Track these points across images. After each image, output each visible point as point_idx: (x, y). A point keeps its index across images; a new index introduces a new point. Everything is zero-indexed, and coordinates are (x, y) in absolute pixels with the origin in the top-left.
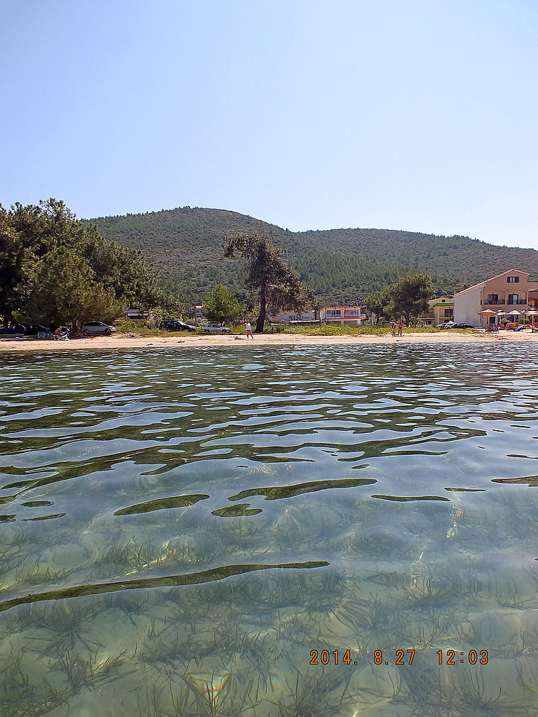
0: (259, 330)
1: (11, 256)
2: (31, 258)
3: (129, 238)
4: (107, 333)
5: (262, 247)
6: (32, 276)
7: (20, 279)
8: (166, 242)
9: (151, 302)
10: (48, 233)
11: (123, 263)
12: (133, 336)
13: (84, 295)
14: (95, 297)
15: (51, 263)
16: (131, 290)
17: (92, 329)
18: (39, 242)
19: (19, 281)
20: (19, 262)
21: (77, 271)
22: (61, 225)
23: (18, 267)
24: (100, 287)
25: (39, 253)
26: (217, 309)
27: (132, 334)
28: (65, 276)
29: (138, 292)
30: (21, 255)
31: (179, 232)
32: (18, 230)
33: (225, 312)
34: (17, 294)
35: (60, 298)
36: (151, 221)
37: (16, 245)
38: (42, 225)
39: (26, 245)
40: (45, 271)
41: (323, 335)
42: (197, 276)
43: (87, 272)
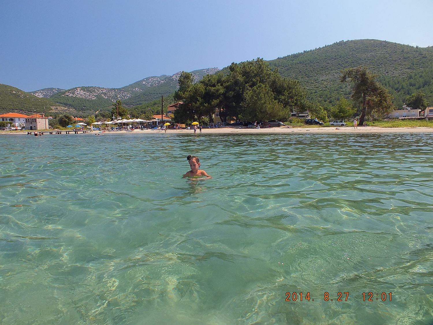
0: (361, 124)
1: (240, 89)
2: (248, 89)
3: (304, 66)
4: (279, 125)
5: (364, 74)
6: (248, 98)
7: (243, 99)
8: (327, 66)
9: (303, 108)
10: (256, 75)
11: (290, 88)
12: (288, 127)
13: (268, 107)
14: (273, 108)
15: (255, 91)
16: (293, 103)
17: (272, 123)
18: (252, 81)
19: (242, 100)
20: (243, 91)
21: (266, 95)
22: (262, 71)
23: (243, 94)
24: (276, 103)
25: (251, 86)
26: (340, 112)
27: (288, 126)
28: (261, 98)
29: (296, 104)
30: (244, 88)
31: (335, 59)
32: (243, 76)
33: (344, 114)
34: (241, 107)
35: (258, 109)
36: (318, 54)
37: (242, 83)
38: (253, 72)
39: (246, 83)
40: (252, 96)
41: (391, 127)
42: (345, 88)
43: (271, 95)
